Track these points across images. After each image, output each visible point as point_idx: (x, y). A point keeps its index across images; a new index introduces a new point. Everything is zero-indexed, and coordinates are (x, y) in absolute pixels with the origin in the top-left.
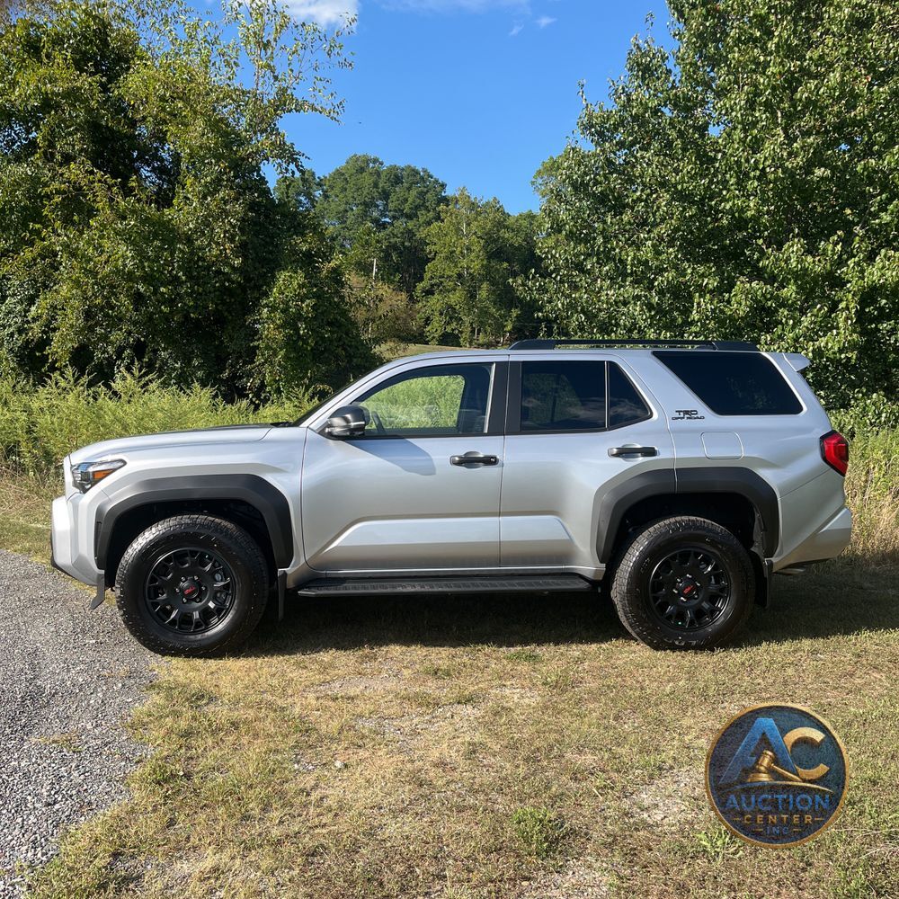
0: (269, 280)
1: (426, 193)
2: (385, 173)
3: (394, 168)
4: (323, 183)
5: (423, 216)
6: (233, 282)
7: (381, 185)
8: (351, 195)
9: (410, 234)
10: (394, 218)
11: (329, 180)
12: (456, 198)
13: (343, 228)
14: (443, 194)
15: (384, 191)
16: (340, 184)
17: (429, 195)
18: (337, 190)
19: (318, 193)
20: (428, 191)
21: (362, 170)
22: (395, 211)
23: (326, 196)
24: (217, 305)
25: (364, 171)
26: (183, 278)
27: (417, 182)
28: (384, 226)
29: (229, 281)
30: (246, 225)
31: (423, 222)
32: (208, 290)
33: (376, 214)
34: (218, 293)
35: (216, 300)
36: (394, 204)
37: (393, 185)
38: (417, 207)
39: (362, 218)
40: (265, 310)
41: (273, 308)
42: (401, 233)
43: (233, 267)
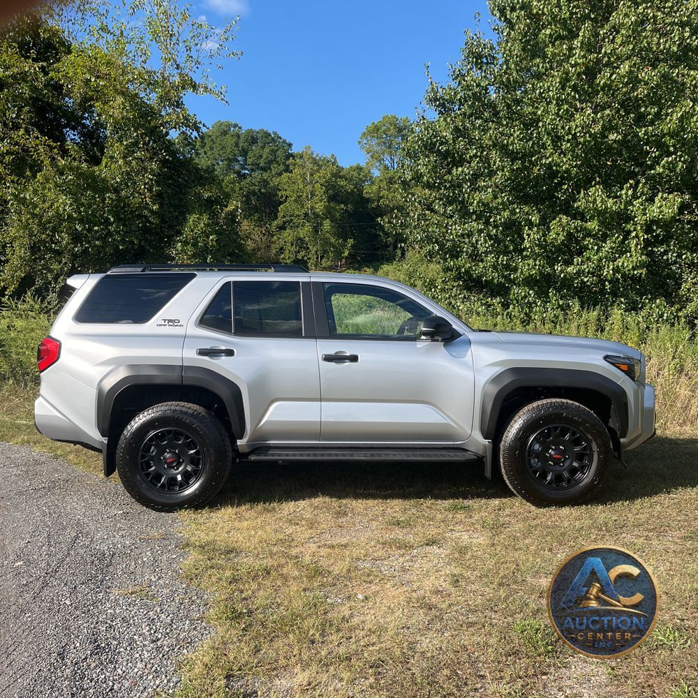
0: (182, 221)
1: (276, 151)
2: (243, 135)
3: (251, 131)
5: (275, 169)
6: (152, 223)
7: (240, 145)
8: (218, 152)
9: (265, 183)
10: (252, 170)
12: (300, 154)
14: (290, 151)
15: (243, 149)
16: (208, 144)
17: (279, 152)
18: (206, 149)
20: (278, 149)
21: (225, 133)
22: (253, 165)
24: (140, 241)
25: (227, 134)
26: (112, 219)
27: (270, 143)
28: (244, 176)
29: (150, 222)
30: (161, 179)
31: (275, 174)
32: (133, 229)
33: (237, 167)
34: (141, 232)
35: (139, 237)
36: (251, 159)
37: (250, 145)
38: (270, 162)
39: (227, 170)
40: (180, 244)
41: (185, 243)
42: (258, 182)
43: (152, 211)
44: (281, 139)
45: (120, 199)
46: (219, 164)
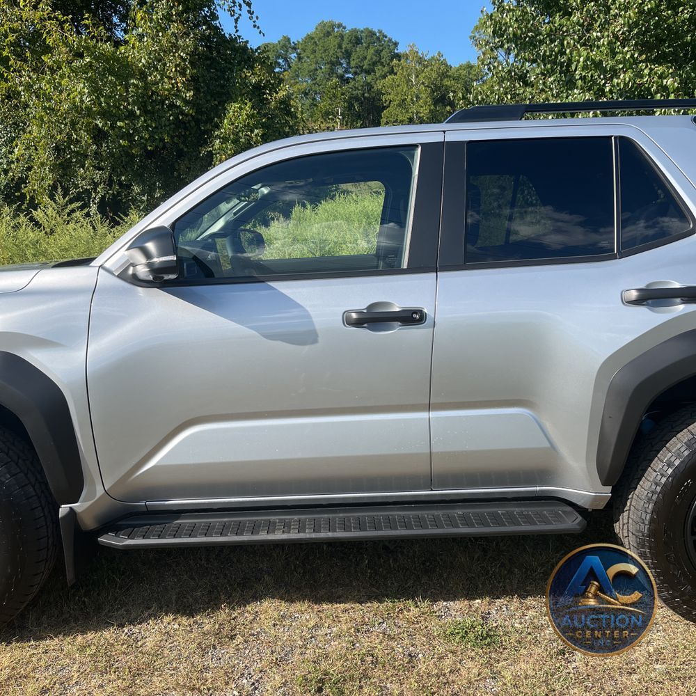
0: (220, 112)
1: (382, 51)
2: (347, 36)
3: (355, 30)
4: (297, 47)
5: (379, 71)
6: (186, 115)
7: (344, 46)
8: (320, 55)
9: (369, 86)
10: (355, 73)
11: (302, 44)
12: (407, 54)
13: (314, 84)
14: (396, 51)
15: (346, 51)
16: (310, 47)
17: (384, 52)
18: (308, 52)
19: (293, 56)
20: (383, 49)
21: (328, 34)
22: (357, 67)
23: (300, 58)
24: (172, 138)
25: (330, 35)
26: (138, 112)
27: (374, 43)
28: (347, 81)
29: (182, 113)
30: (196, 58)
31: (379, 77)
32: (163, 124)
33: (340, 71)
34: (173, 126)
35: (171, 132)
36: (355, 62)
37: (354, 46)
38: (374, 64)
39: (329, 74)
40: (218, 141)
41: (224, 140)
42: (362, 86)
43: (185, 101)
44: (386, 37)
45: (147, 87)
46: (321, 68)
